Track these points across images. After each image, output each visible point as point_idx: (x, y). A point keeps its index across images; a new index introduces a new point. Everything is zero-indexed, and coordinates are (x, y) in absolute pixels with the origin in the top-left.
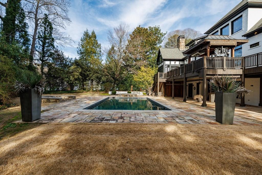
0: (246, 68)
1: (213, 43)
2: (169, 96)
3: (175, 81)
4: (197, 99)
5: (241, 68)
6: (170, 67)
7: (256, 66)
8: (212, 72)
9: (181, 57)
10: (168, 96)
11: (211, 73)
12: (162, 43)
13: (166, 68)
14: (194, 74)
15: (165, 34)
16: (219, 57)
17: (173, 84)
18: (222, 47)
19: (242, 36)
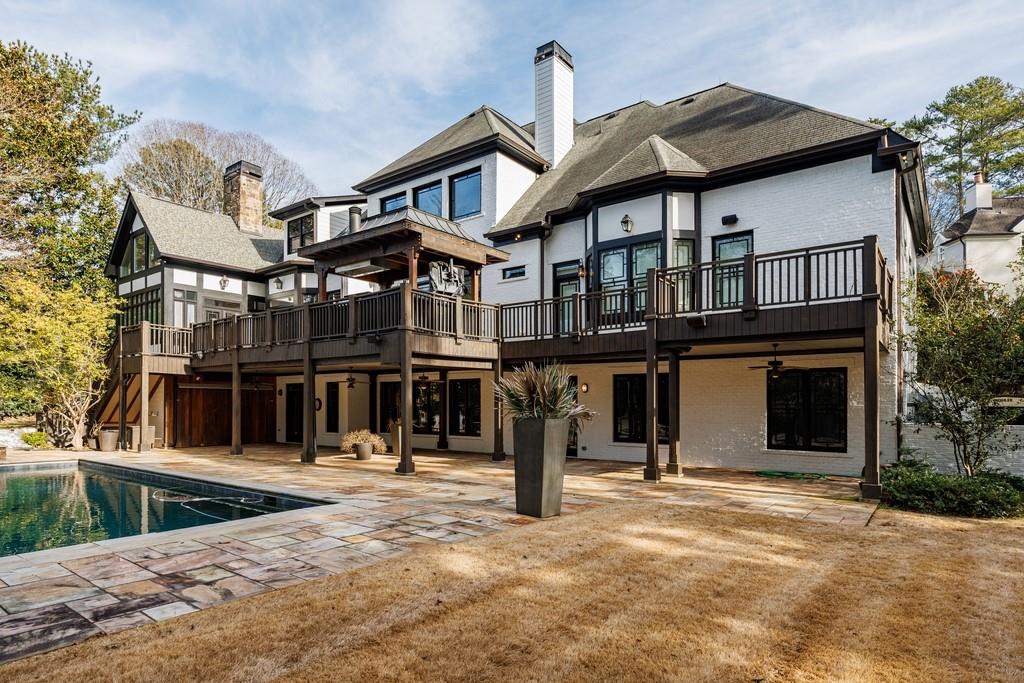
0: (506, 340)
1: (429, 241)
2: (198, 446)
3: (243, 371)
4: (356, 448)
5: (494, 340)
6: (200, 301)
7: (533, 338)
8: (428, 346)
9: (249, 261)
10: (191, 446)
11: (425, 350)
12: (110, 162)
13: (179, 306)
14: (358, 346)
15: (127, 121)
16: (441, 292)
17: (235, 387)
18: (452, 260)
19: (485, 236)
